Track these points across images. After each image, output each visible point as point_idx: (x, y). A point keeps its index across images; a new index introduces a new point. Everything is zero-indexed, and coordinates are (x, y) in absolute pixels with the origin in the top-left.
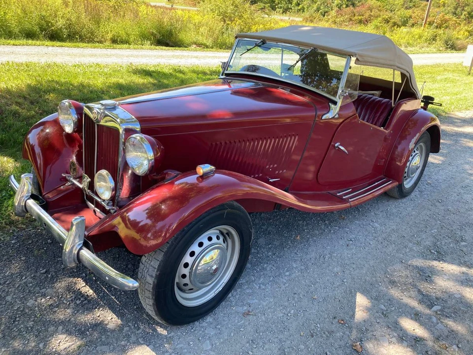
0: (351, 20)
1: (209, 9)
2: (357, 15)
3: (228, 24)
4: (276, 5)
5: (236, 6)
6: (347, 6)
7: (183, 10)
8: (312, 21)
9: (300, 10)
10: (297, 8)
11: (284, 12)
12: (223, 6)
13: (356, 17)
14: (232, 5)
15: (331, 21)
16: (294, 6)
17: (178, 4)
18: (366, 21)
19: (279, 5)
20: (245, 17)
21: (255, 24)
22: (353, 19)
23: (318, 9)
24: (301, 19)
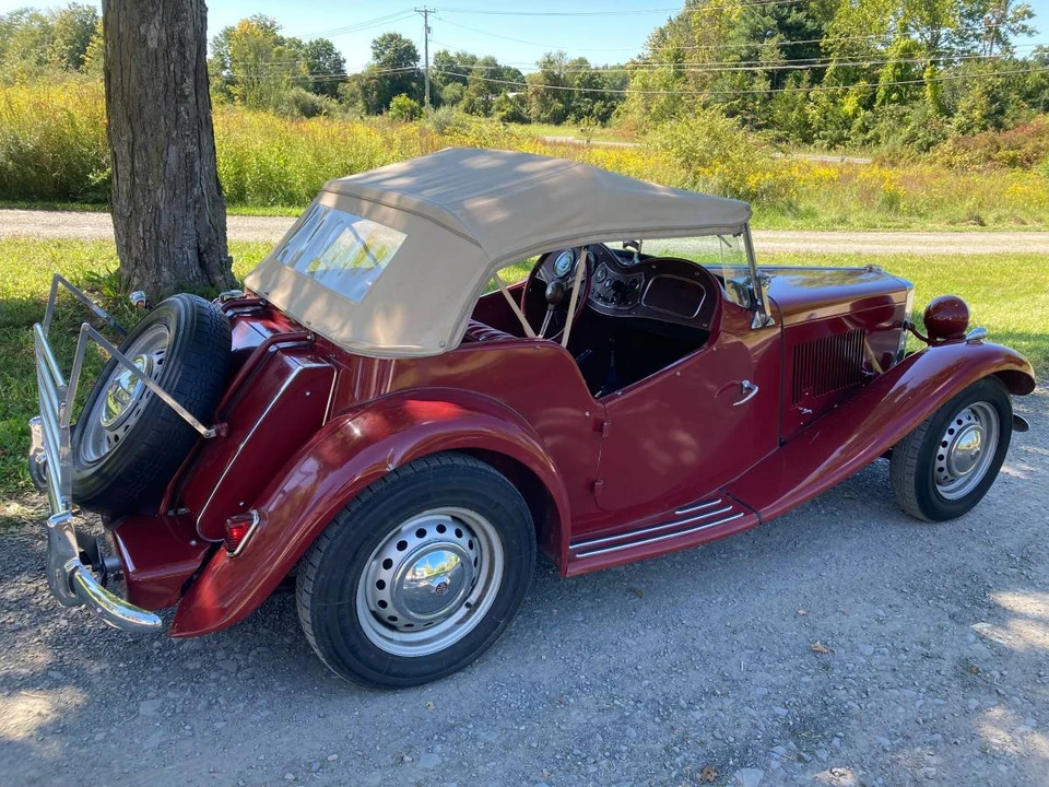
0: (989, 158)
1: (658, 144)
2: (1006, 146)
3: (698, 173)
4: (814, 132)
5: (716, 138)
6: (985, 128)
7: (607, 149)
8: (893, 164)
9: (869, 141)
10: (861, 137)
11: (831, 146)
12: (688, 137)
13: (1002, 153)
14: (708, 134)
15: (940, 161)
16: (854, 134)
17: (601, 138)
18: (1028, 160)
19: (821, 133)
20: (735, 157)
21: (755, 172)
22: (996, 156)
23: (912, 138)
24: (870, 160)
